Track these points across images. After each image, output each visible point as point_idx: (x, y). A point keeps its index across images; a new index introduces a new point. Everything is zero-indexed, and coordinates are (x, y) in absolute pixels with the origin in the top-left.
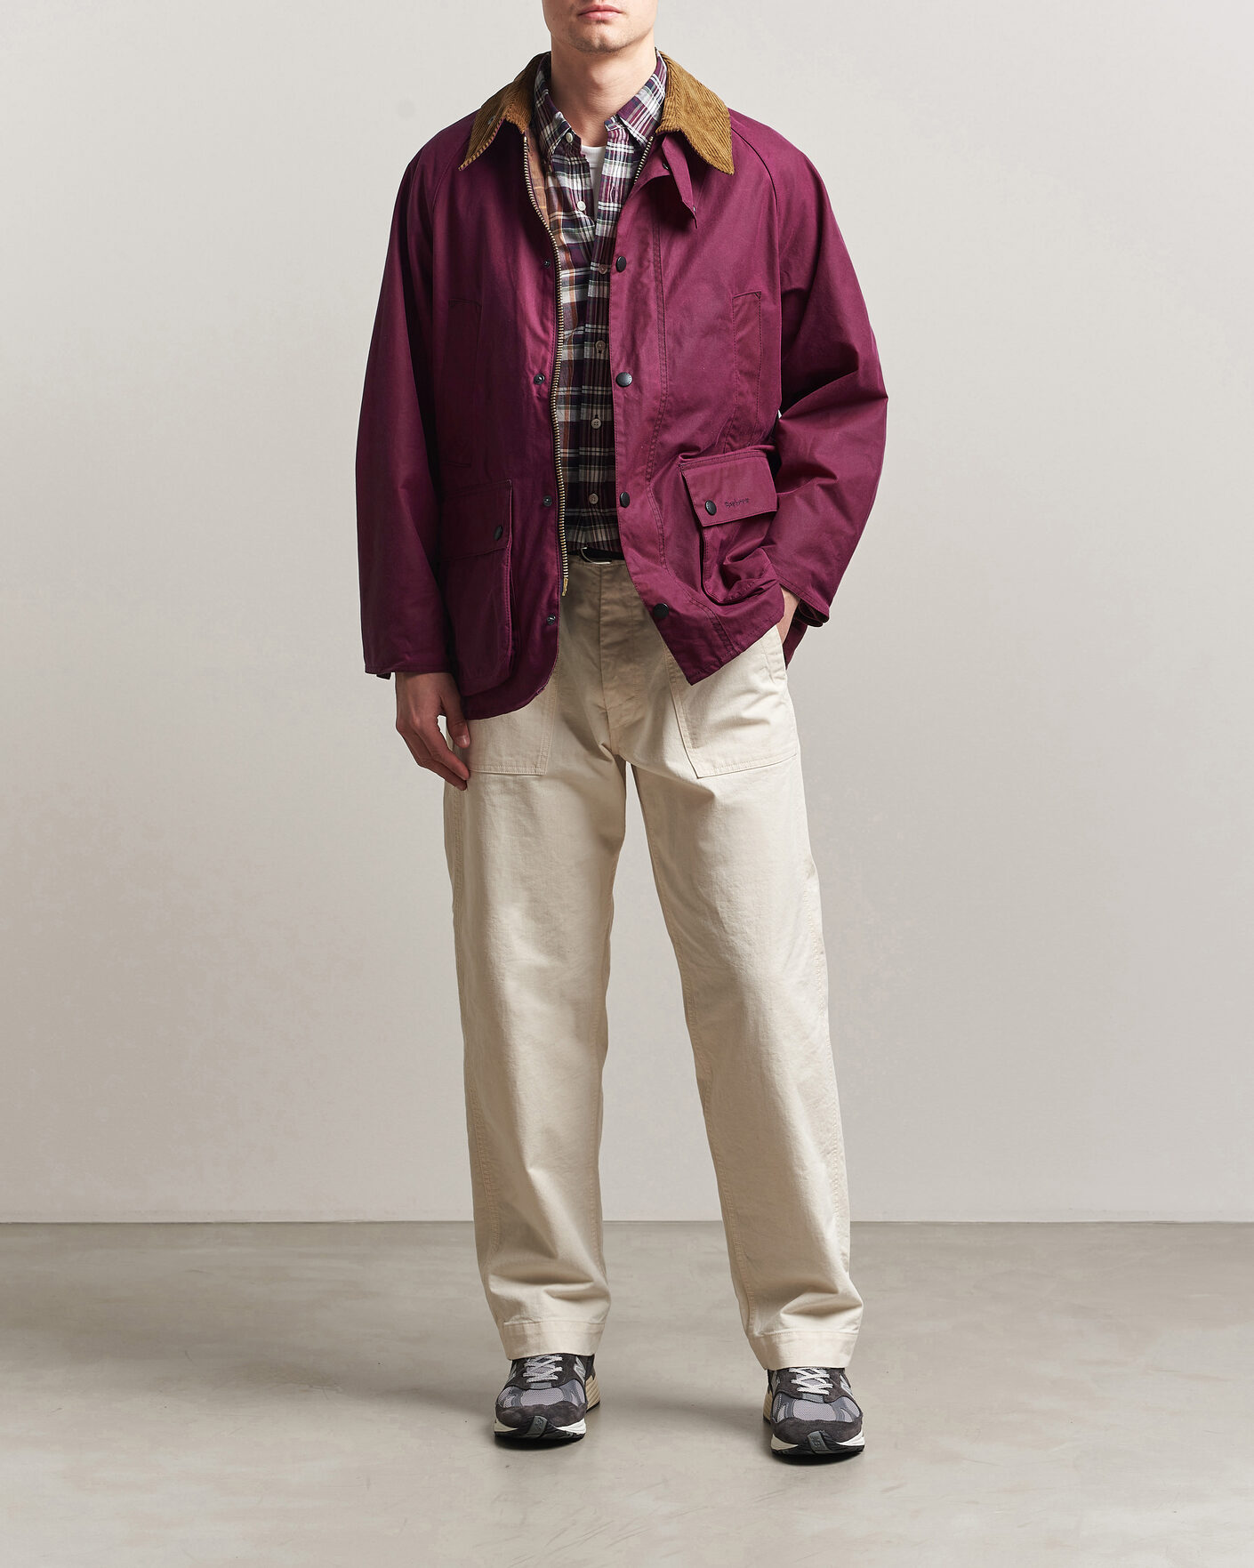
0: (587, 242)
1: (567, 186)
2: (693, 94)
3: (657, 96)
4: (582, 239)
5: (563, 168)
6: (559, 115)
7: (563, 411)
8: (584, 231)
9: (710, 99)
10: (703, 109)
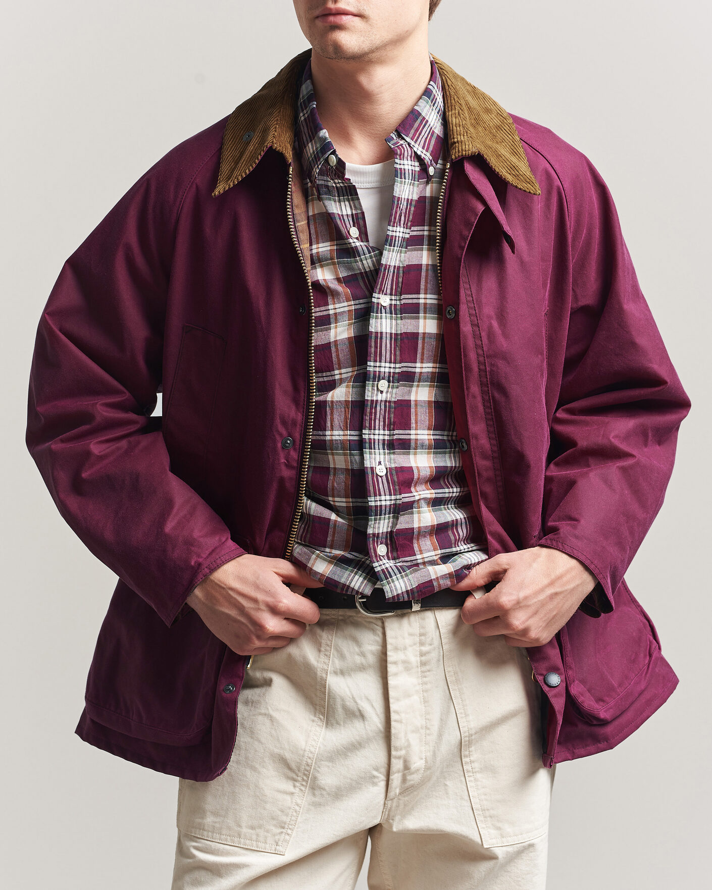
0: (366, 272)
1: (335, 211)
2: (473, 103)
3: (436, 105)
4: (359, 269)
5: (329, 191)
6: (324, 133)
7: (342, 458)
8: (361, 261)
9: (489, 106)
10: (485, 117)
